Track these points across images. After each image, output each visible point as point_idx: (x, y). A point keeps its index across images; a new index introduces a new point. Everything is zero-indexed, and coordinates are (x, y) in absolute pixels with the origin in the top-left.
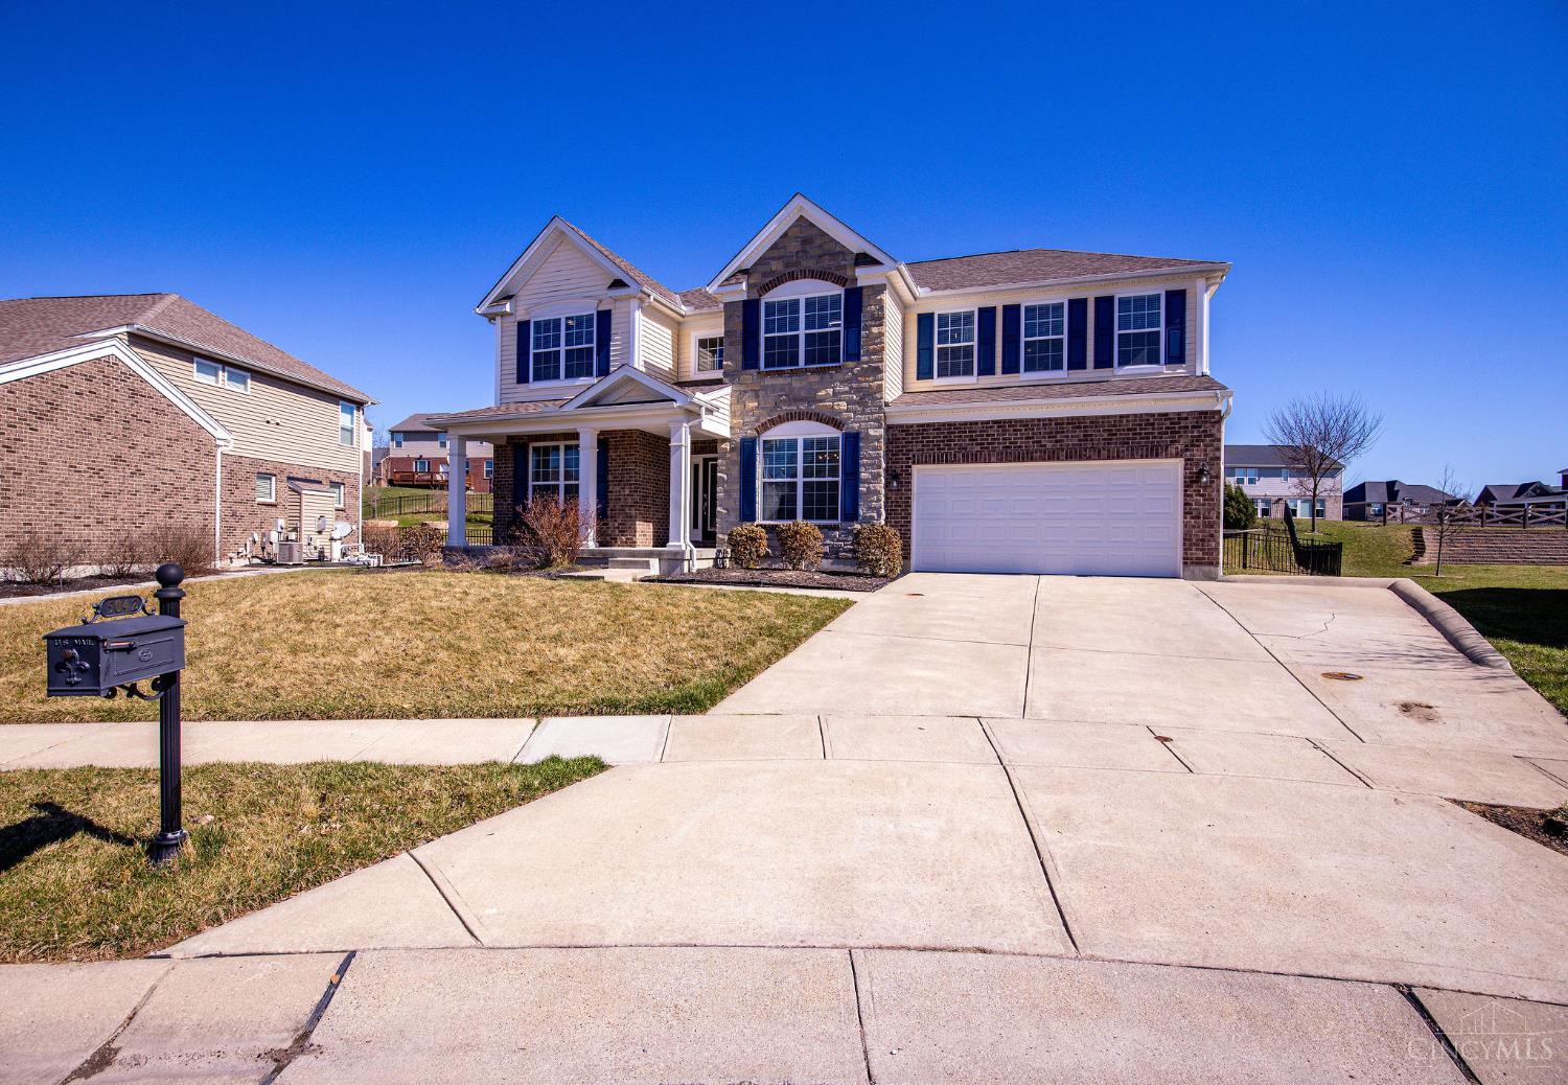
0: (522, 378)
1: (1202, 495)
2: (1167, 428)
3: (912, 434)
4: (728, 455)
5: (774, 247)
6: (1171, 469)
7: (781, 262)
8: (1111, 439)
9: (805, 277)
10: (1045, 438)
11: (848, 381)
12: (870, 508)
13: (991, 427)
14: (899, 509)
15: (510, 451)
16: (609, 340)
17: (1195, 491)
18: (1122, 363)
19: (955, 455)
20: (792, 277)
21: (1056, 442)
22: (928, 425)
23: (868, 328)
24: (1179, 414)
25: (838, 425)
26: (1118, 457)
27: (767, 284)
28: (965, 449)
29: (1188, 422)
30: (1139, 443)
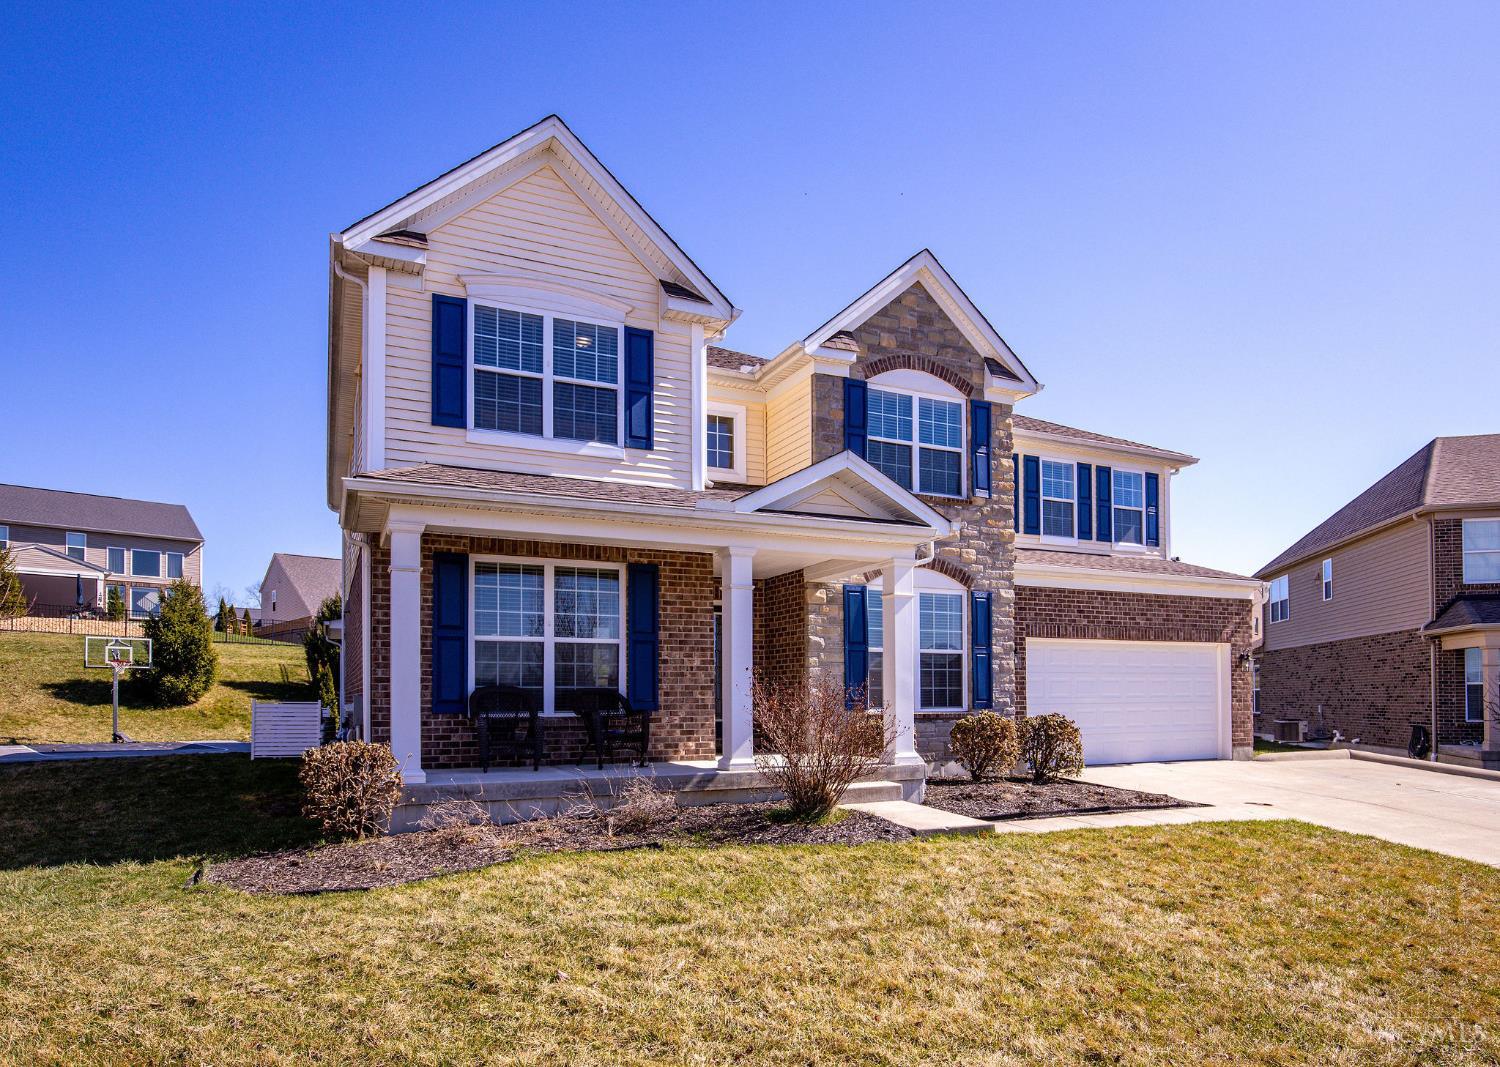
0: (447, 411)
2: (1220, 613)
3: (1024, 598)
4: (826, 609)
5: (884, 312)
7: (893, 336)
8: (1185, 621)
9: (923, 369)
10: (1138, 614)
11: (976, 522)
12: (1003, 691)
13: (1096, 598)
16: (650, 385)
17: (1238, 675)
19: (1066, 629)
20: (907, 364)
21: (1147, 620)
22: (1041, 590)
23: (997, 457)
24: (1228, 600)
25: (965, 579)
26: (1190, 639)
27: (876, 363)
28: (1074, 621)
29: (1233, 609)
30: (1204, 626)
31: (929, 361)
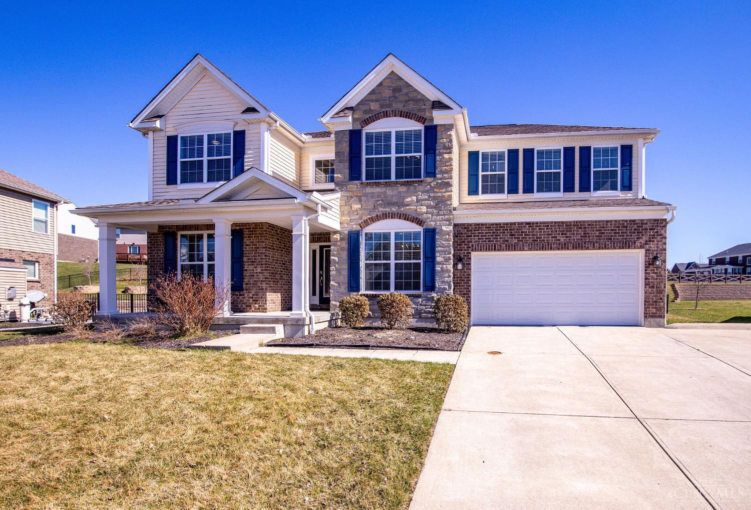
0: (171, 180)
1: (656, 273)
2: (635, 229)
3: (472, 231)
4: (339, 243)
5: (373, 92)
6: (637, 256)
7: (377, 103)
8: (601, 236)
9: (395, 116)
10: (559, 234)
11: (427, 192)
12: (443, 282)
13: (525, 227)
14: (463, 282)
15: (161, 238)
16: (244, 153)
17: (651, 270)
18: (596, 189)
19: (500, 246)
20: (386, 115)
21: (567, 237)
22: (482, 225)
23: (441, 154)
24: (642, 220)
25: (420, 222)
26: (605, 248)
27: (367, 119)
28: (507, 241)
29: (648, 226)
30: (618, 239)
31: (399, 111)
